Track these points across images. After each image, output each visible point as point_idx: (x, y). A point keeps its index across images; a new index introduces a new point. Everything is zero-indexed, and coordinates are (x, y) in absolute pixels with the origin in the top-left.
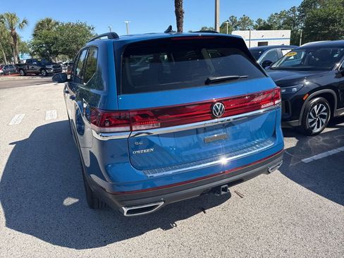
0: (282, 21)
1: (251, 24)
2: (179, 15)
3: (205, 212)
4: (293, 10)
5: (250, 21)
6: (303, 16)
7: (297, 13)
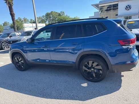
5: (27, 20)
7: (45, 18)
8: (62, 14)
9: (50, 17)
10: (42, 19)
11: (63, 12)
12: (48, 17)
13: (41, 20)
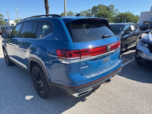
0: (85, 15)
1: (73, 15)
2: (47, 8)
3: (95, 92)
4: (89, 10)
5: (73, 14)
6: (93, 13)
7: (91, 12)
8: (111, 8)
9: (96, 12)
10: (88, 13)
11: (113, 6)
12: (94, 11)
13: (86, 14)
